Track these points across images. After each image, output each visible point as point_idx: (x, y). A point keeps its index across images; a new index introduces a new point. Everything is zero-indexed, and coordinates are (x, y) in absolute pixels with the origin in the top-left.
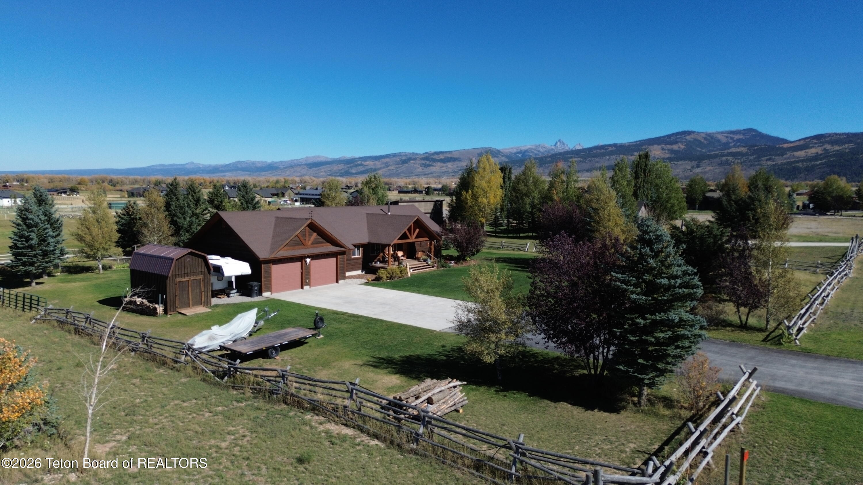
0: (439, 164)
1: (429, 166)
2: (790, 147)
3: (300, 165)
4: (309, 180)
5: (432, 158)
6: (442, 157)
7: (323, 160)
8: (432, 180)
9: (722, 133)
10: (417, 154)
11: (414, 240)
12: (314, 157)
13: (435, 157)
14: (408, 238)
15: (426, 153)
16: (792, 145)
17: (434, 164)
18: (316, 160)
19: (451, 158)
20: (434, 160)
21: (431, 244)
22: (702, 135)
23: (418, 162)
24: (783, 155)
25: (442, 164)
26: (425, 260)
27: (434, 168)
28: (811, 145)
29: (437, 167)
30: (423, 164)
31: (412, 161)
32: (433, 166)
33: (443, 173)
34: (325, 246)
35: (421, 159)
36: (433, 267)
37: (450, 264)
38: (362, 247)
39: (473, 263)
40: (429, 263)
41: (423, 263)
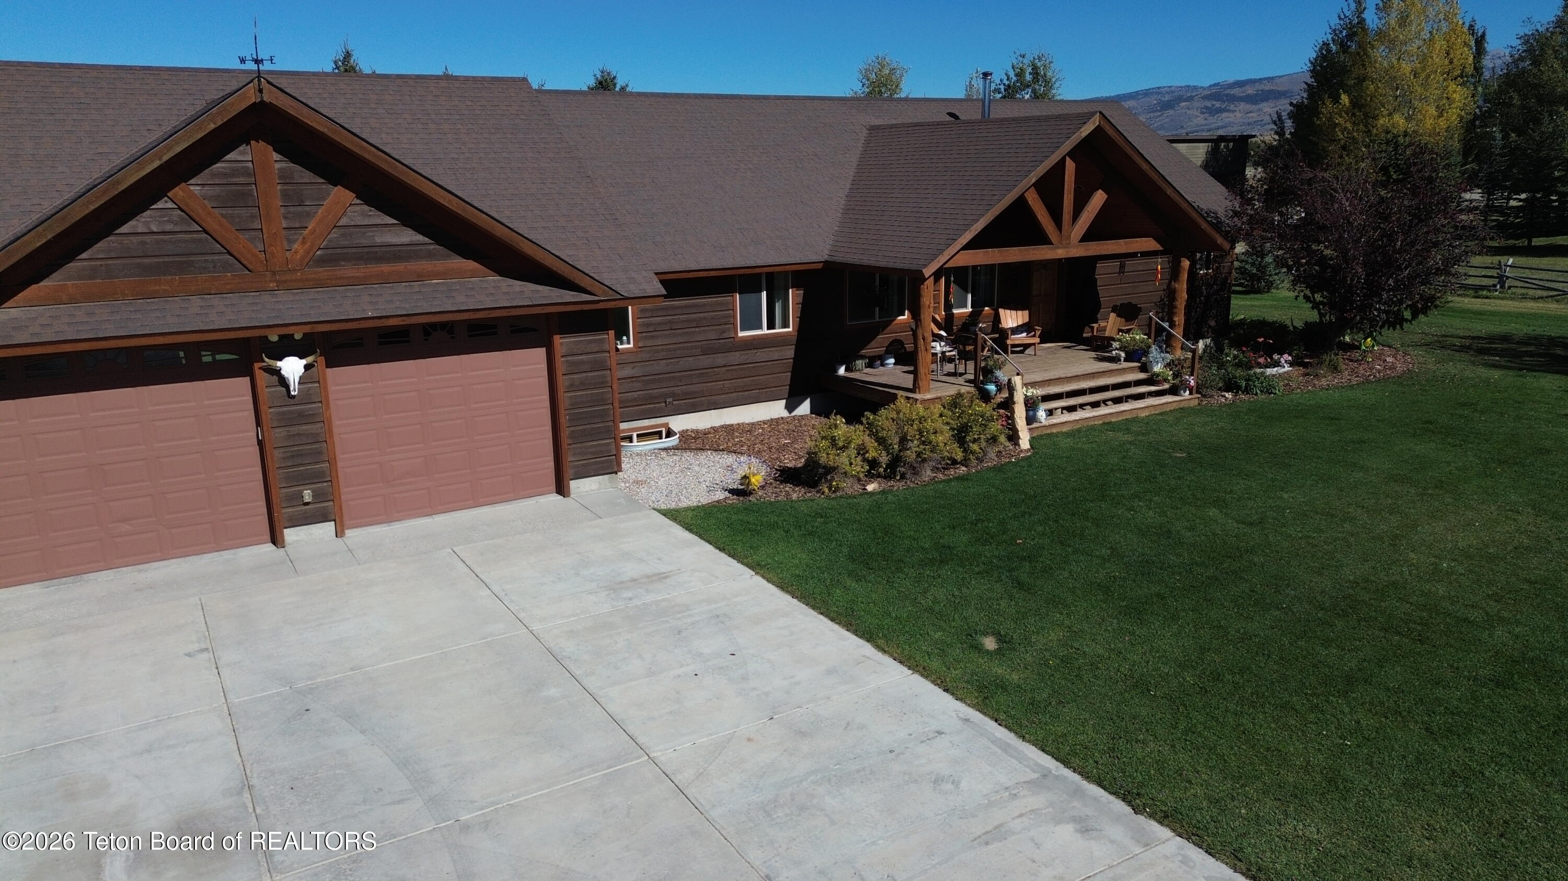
0: (1243, 106)
1: (1220, 111)
5: (1227, 95)
6: (1250, 90)
10: (1195, 88)
11: (1078, 251)
13: (1236, 91)
14: (1042, 239)
17: (1232, 107)
20: (1233, 99)
21: (1175, 274)
23: (1197, 104)
25: (1249, 107)
26: (1135, 354)
27: (1230, 115)
29: (1238, 114)
30: (1207, 108)
31: (1183, 104)
32: (1229, 111)
33: (1249, 124)
34: (437, 275)
35: (1202, 98)
36: (1174, 391)
37: (1269, 371)
38: (796, 286)
39: (1393, 368)
40: (1157, 368)
41: (1124, 370)
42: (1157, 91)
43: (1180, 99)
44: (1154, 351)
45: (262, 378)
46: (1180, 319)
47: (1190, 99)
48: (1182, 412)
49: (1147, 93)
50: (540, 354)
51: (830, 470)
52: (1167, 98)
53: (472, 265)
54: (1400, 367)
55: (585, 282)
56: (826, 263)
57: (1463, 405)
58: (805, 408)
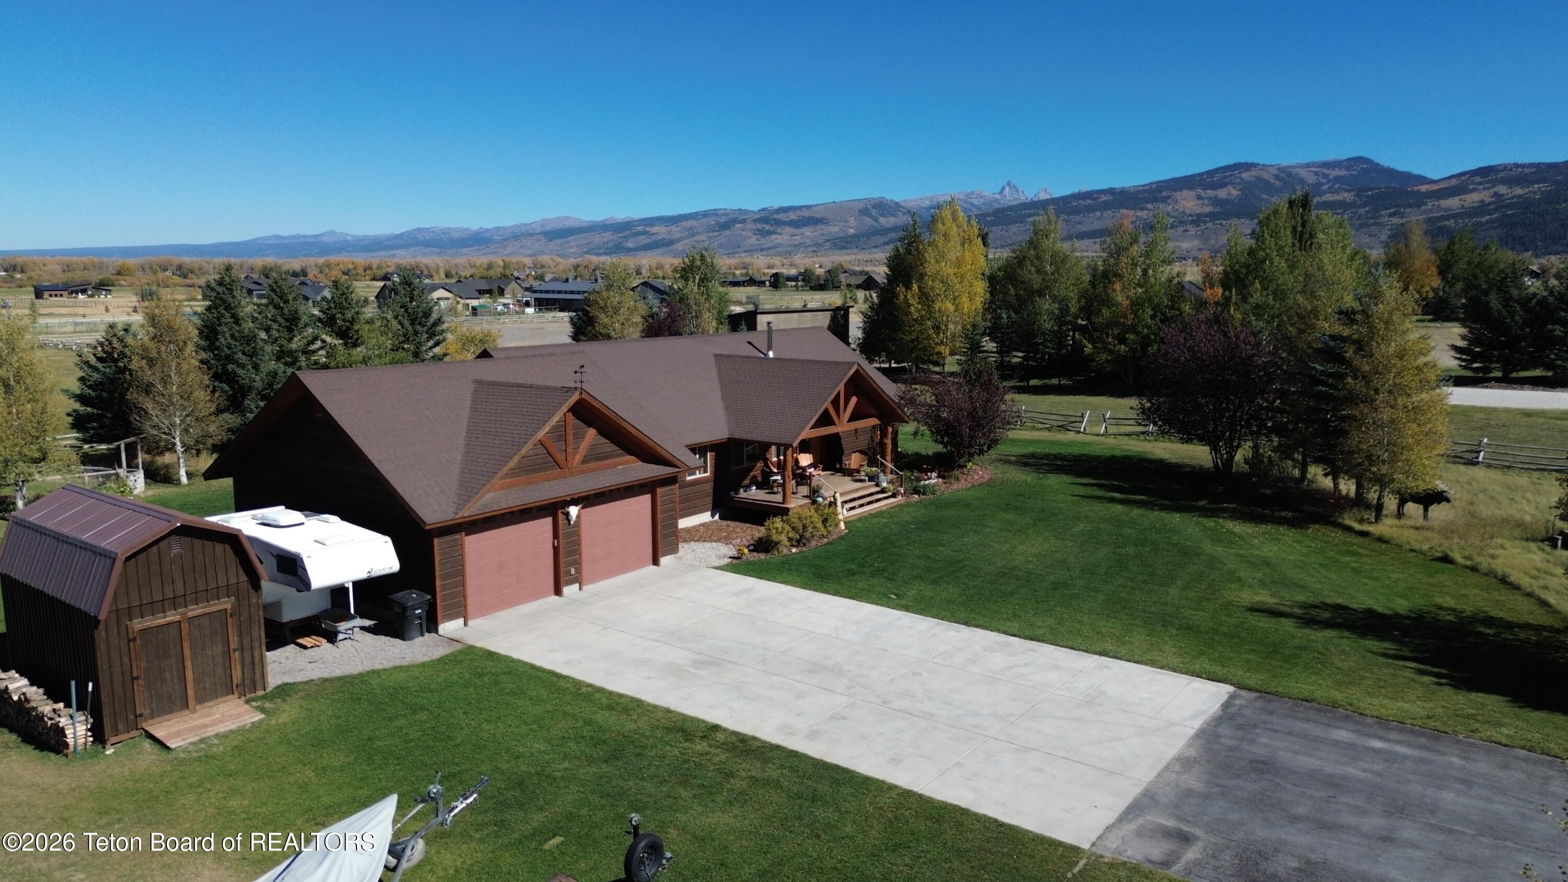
0: (788, 229)
1: (770, 233)
2: (1434, 191)
3: (532, 235)
4: (550, 262)
5: (774, 220)
6: (793, 216)
7: (574, 224)
8: (777, 261)
9: (1308, 165)
10: (747, 211)
11: (845, 427)
12: (559, 219)
13: (781, 216)
14: (833, 423)
15: (764, 209)
16: (1436, 187)
17: (779, 230)
18: (560, 226)
19: (810, 218)
20: (779, 223)
21: (884, 433)
22: (1271, 169)
23: (750, 226)
24: (1421, 206)
25: (793, 230)
26: (872, 478)
27: (779, 237)
28: (1471, 187)
29: (784, 236)
30: (758, 230)
31: (738, 226)
32: (777, 233)
33: (795, 246)
34: (621, 464)
35: (754, 221)
36: (894, 496)
37: (927, 482)
38: (711, 451)
39: (983, 477)
40: (884, 484)
41: (869, 487)
42: (714, 213)
43: (735, 221)
44: (882, 476)
45: (561, 517)
46: (889, 458)
47: (743, 221)
48: (900, 506)
49: (706, 214)
50: (648, 497)
51: (777, 543)
52: (723, 219)
53: (633, 458)
54: (987, 478)
55: (677, 463)
56: (729, 439)
57: (1019, 495)
58: (717, 517)
